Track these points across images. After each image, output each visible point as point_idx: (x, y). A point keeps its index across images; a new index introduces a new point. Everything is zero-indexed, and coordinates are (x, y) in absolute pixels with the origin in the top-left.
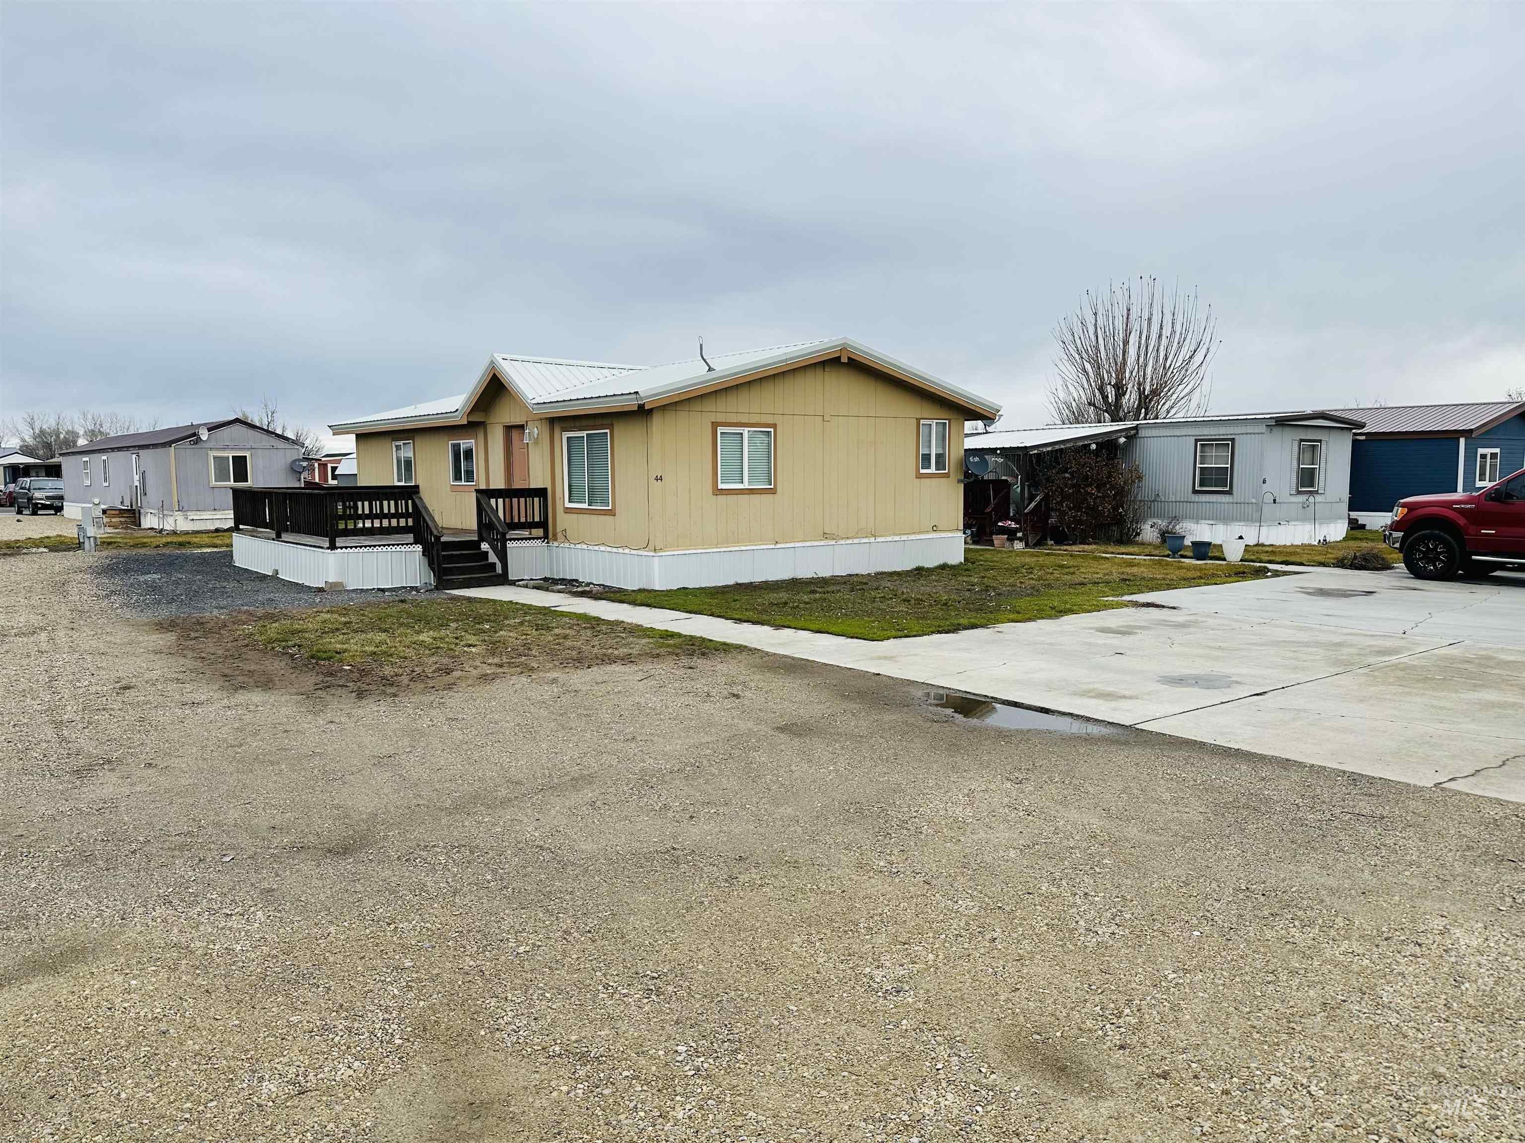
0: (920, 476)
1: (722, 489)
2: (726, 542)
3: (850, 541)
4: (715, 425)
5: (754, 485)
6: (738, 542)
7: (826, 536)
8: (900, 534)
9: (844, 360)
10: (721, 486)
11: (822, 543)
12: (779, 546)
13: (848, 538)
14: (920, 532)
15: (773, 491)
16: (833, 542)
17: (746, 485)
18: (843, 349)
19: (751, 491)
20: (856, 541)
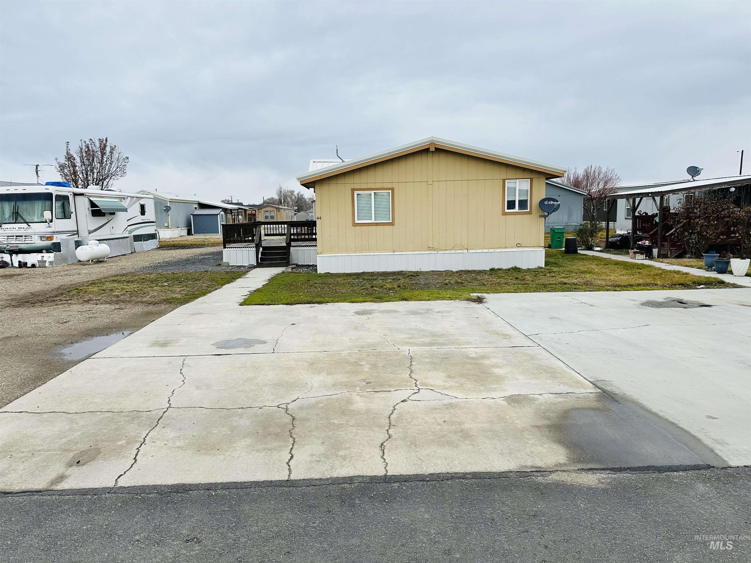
0: (504, 214)
1: (357, 223)
2: (362, 251)
3: (448, 252)
4: (353, 190)
5: (378, 221)
6: (369, 250)
7: (429, 248)
8: (488, 248)
9: (432, 149)
10: (357, 221)
11: (427, 252)
12: (396, 253)
13: (446, 250)
14: (506, 248)
15: (392, 224)
16: (435, 252)
17: (373, 221)
18: (432, 143)
19: (377, 224)
20: (452, 252)
